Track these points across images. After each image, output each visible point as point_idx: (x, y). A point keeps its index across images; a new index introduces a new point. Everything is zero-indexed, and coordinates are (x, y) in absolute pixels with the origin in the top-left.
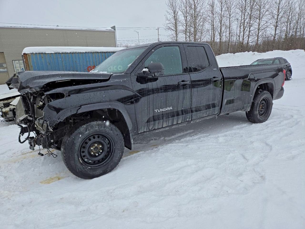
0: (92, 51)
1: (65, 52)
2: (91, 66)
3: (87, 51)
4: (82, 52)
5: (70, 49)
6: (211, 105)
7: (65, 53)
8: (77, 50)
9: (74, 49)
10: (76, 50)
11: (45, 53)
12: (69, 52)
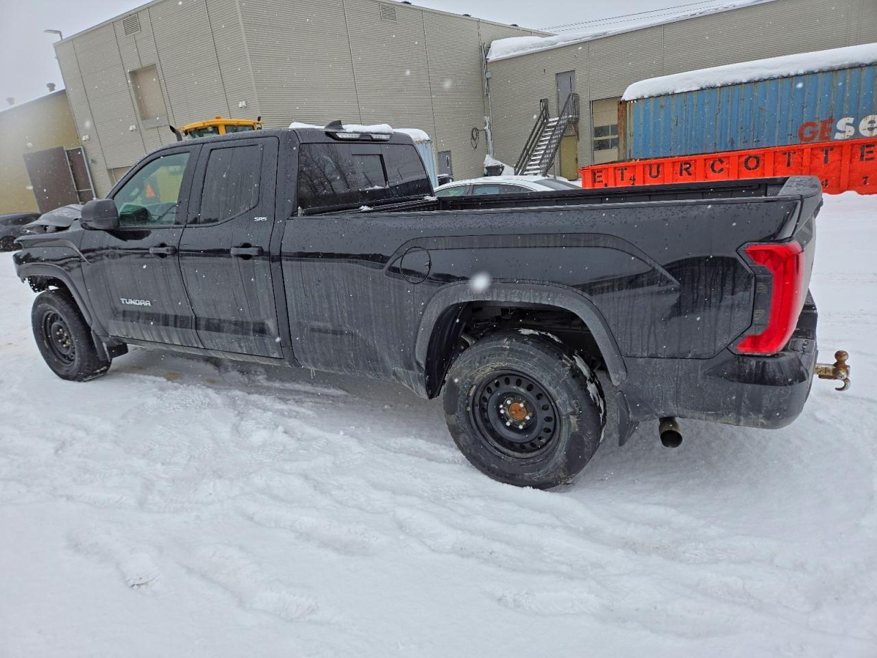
0: (836, 65)
1: (732, 81)
2: (817, 122)
3: (814, 67)
4: (792, 73)
5: (753, 68)
6: (252, 327)
7: (734, 85)
8: (776, 68)
9: (767, 68)
10: (770, 69)
11: (673, 94)
12: (744, 80)
